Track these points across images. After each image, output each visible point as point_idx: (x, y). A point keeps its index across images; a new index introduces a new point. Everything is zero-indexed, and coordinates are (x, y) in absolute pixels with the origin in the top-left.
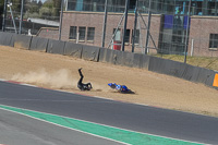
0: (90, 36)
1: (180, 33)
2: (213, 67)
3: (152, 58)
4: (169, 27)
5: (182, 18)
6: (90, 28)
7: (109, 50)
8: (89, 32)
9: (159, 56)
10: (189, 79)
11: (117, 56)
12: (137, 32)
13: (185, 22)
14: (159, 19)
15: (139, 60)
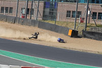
0: (11, 12)
1: (53, 10)
2: (68, 27)
3: (40, 22)
4: (48, 8)
5: (54, 3)
6: (10, 8)
7: (19, 18)
8: (10, 10)
9: (43, 21)
10: (57, 32)
11: (23, 21)
12: (33, 10)
13: (55, 5)
14: (43, 4)
15: (34, 23)
